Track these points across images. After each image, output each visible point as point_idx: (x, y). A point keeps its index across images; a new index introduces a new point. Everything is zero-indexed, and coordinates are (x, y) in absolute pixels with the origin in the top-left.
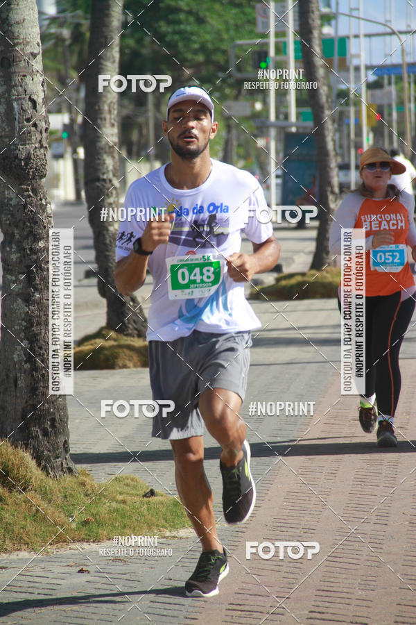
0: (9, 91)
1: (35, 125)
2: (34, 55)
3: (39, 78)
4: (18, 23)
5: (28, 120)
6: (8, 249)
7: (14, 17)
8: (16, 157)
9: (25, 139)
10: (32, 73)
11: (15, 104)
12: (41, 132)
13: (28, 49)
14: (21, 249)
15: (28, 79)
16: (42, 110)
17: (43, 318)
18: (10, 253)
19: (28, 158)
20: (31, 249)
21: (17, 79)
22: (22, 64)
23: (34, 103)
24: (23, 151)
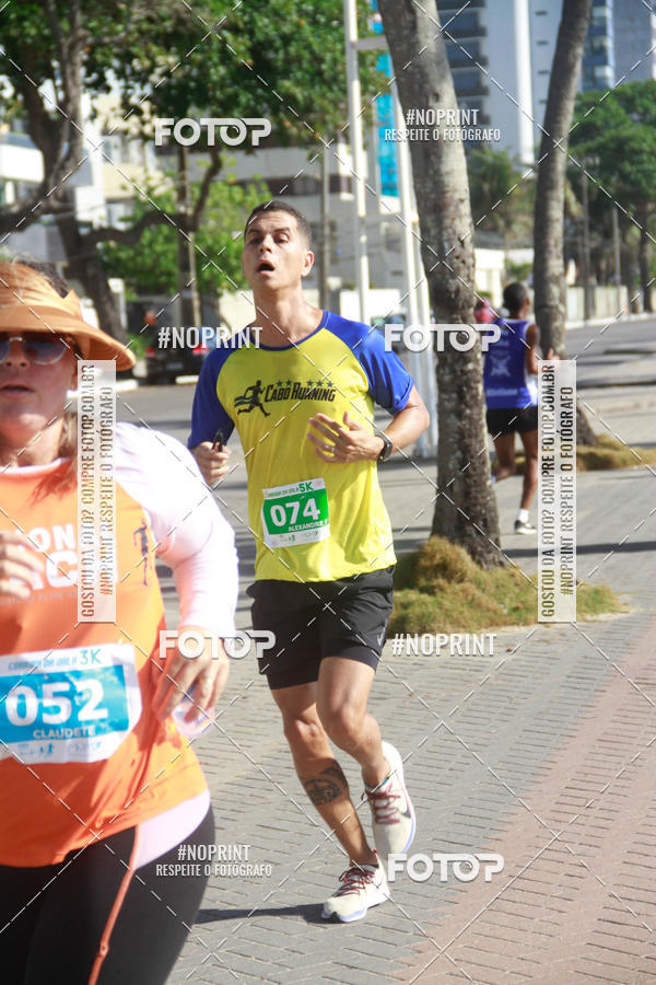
0: (440, 233)
1: (464, 262)
2: (462, 201)
3: (468, 220)
4: (447, 173)
5: (457, 258)
6: (442, 371)
7: (445, 168)
8: (448, 291)
9: (454, 275)
10: (460, 217)
11: (446, 245)
12: (469, 268)
13: (457, 196)
14: (453, 371)
15: (457, 222)
16: (469, 247)
17: (474, 431)
18: (443, 375)
19: (458, 291)
20: (462, 371)
21: (447, 222)
22: (452, 209)
23: (462, 242)
24: (453, 284)
